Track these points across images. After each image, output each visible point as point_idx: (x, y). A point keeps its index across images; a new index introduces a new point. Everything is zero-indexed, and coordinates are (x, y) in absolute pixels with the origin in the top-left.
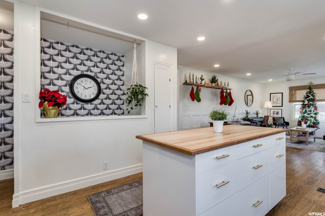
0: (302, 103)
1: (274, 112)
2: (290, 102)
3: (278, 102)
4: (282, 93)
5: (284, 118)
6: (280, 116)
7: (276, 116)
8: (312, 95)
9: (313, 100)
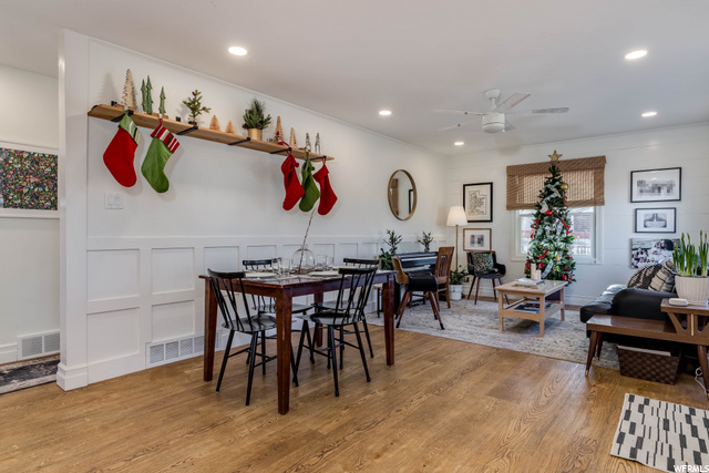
0: (535, 212)
1: (473, 236)
2: (509, 207)
3: (482, 209)
4: (491, 184)
5: (494, 255)
6: (486, 247)
7: (477, 248)
8: (558, 188)
9: (561, 202)
